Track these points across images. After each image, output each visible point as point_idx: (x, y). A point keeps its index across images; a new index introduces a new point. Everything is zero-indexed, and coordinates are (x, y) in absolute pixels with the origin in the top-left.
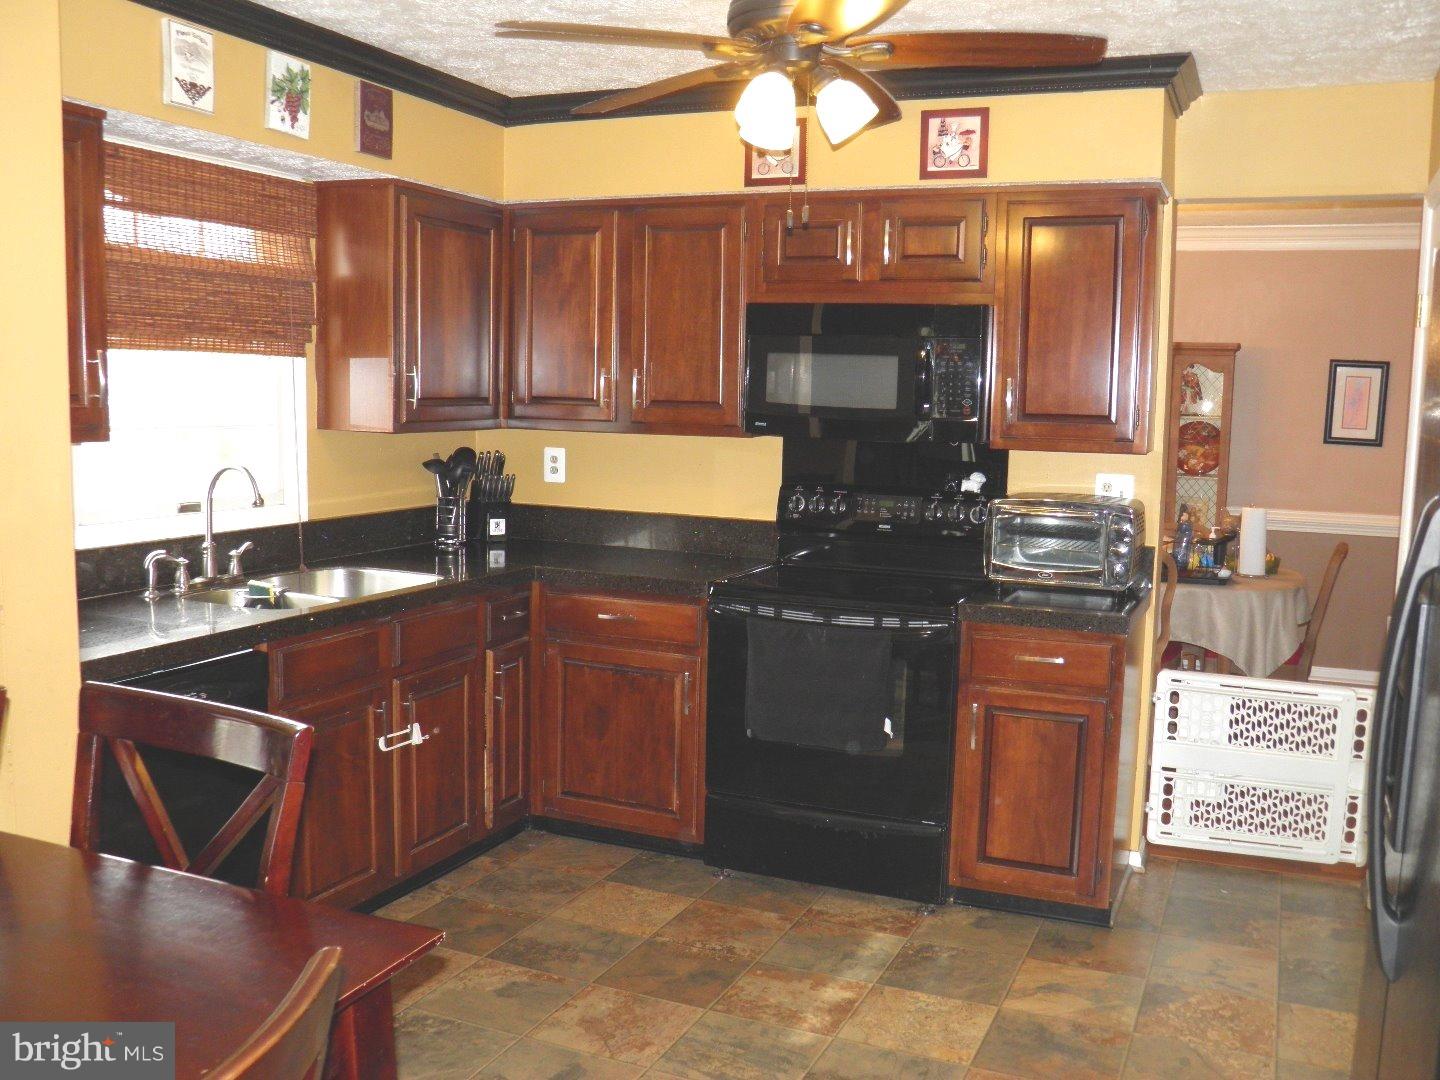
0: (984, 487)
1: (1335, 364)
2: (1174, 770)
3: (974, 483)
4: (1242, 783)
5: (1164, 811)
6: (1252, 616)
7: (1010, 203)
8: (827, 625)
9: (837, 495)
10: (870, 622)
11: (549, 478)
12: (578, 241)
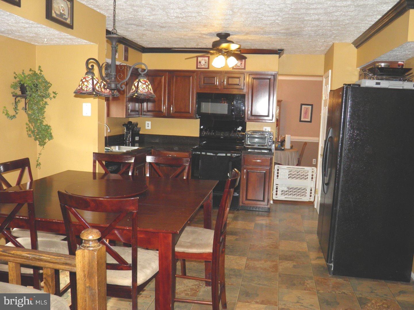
0: (242, 129)
1: (302, 105)
2: (278, 184)
3: (240, 129)
4: (291, 187)
5: (276, 193)
6: (289, 156)
7: (249, 75)
8: (216, 156)
9: (212, 131)
10: (224, 155)
11: (147, 128)
12: (159, 78)
